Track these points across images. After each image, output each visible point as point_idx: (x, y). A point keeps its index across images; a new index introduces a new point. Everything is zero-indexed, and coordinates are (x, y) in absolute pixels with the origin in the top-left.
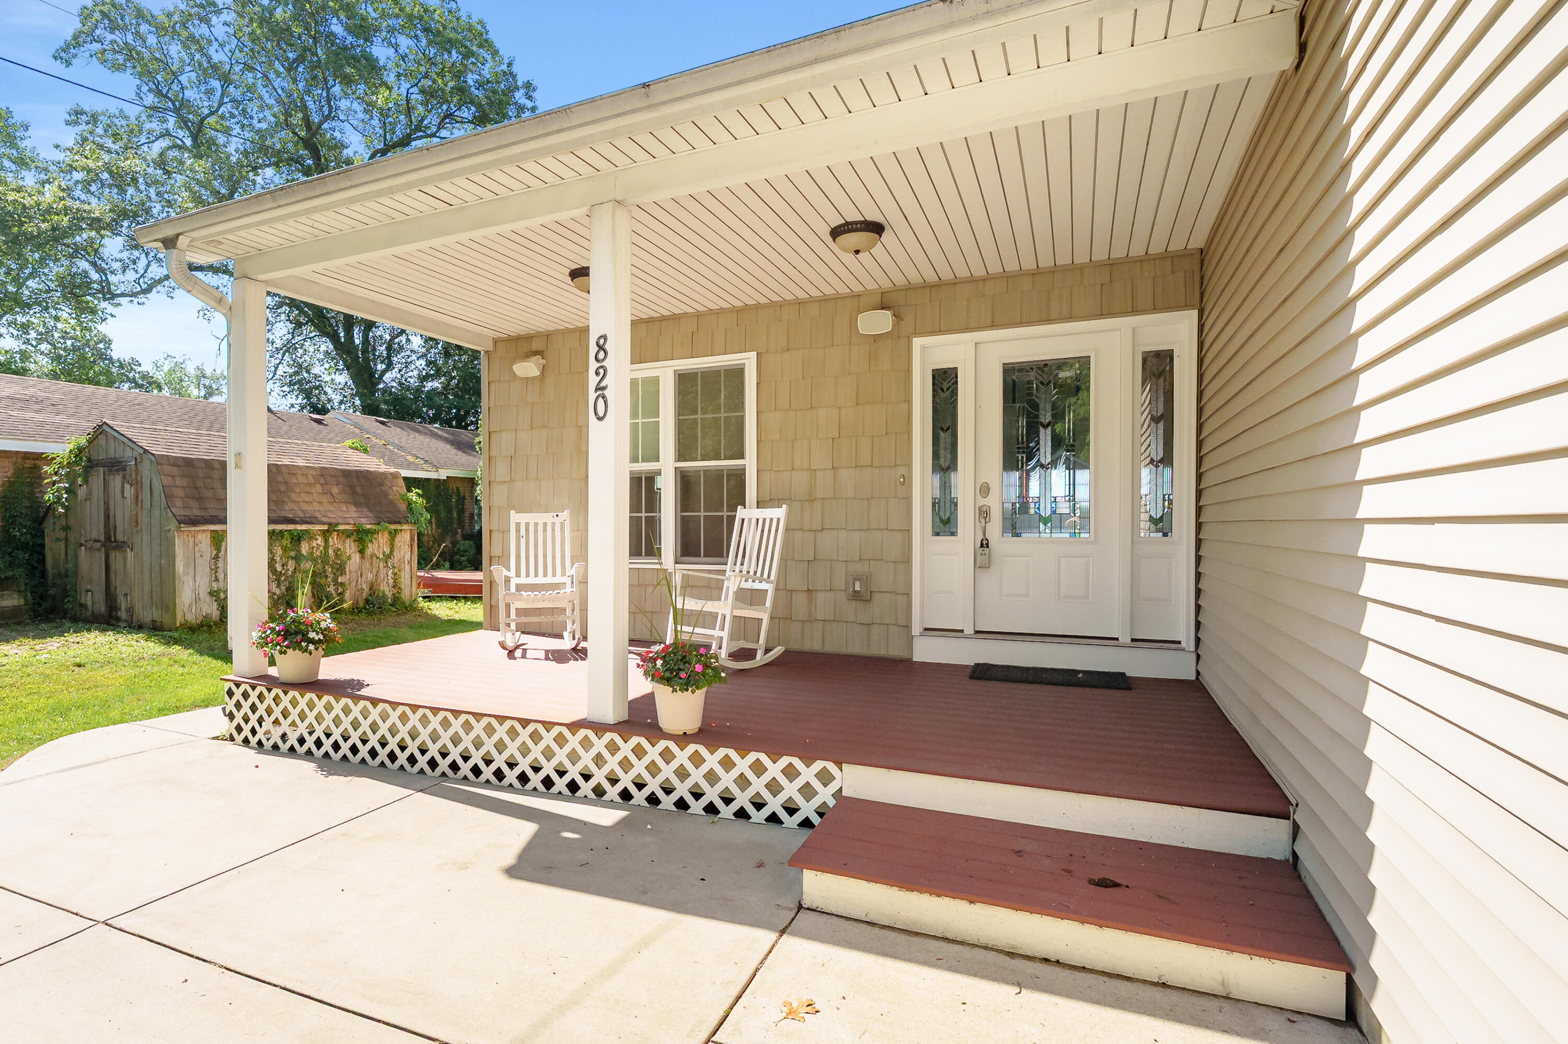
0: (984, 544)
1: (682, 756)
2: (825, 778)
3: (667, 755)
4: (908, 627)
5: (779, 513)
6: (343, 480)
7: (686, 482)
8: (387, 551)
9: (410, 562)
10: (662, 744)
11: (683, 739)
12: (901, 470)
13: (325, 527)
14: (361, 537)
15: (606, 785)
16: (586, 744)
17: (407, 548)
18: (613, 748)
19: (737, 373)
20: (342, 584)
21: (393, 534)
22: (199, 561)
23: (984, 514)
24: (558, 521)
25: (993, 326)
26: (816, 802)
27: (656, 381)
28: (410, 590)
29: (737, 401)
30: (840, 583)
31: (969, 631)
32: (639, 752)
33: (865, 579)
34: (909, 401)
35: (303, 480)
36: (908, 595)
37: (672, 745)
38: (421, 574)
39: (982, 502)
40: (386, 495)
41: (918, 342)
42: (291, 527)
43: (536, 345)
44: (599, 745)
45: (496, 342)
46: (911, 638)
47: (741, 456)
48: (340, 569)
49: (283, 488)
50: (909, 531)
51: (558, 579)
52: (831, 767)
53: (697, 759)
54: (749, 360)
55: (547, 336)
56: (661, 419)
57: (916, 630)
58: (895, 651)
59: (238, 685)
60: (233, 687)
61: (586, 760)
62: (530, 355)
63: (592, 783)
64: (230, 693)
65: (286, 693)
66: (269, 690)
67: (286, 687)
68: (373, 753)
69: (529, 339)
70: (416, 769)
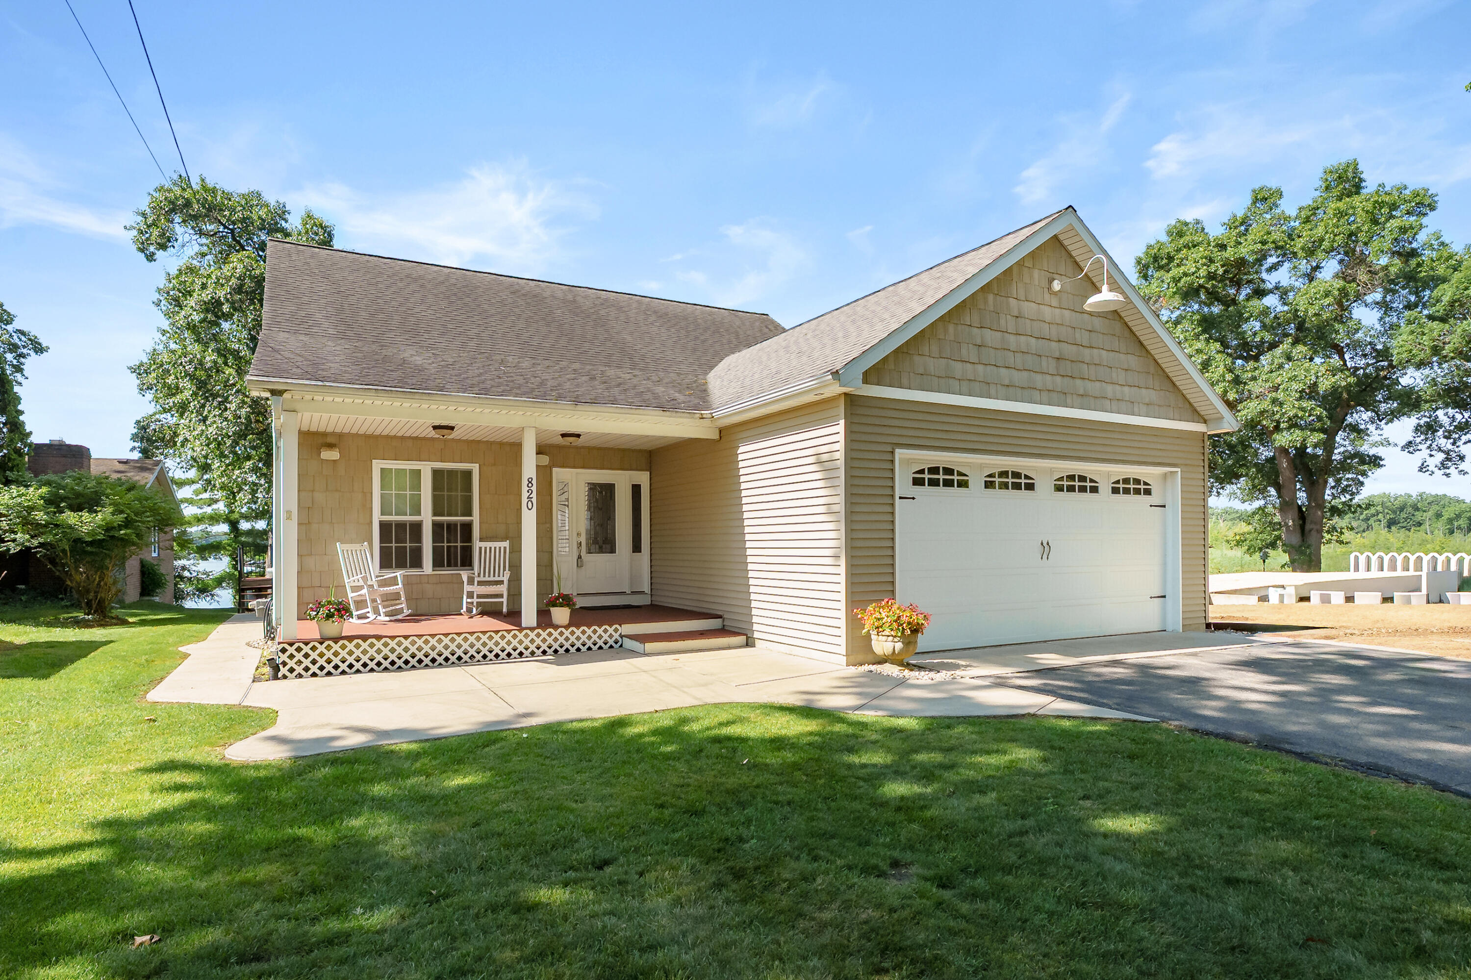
0: (580, 557)
1: (566, 633)
2: (616, 630)
3: (561, 634)
5: (505, 545)
7: (437, 527)
10: (558, 630)
15: (536, 650)
18: (537, 635)
19: (467, 475)
24: (359, 548)
25: (583, 467)
26: (613, 639)
27: (420, 471)
29: (468, 487)
32: (550, 634)
34: (552, 496)
37: (561, 630)
39: (579, 540)
41: (554, 470)
43: (330, 440)
44: (532, 635)
47: (470, 515)
51: (370, 583)
52: (618, 626)
53: (572, 633)
54: (475, 468)
55: (341, 436)
56: (421, 493)
59: (291, 644)
60: (287, 646)
61: (527, 642)
62: (331, 446)
63: (529, 650)
64: (284, 651)
65: (336, 643)
66: (321, 643)
67: (336, 640)
68: (406, 662)
69: (325, 434)
70: (436, 664)
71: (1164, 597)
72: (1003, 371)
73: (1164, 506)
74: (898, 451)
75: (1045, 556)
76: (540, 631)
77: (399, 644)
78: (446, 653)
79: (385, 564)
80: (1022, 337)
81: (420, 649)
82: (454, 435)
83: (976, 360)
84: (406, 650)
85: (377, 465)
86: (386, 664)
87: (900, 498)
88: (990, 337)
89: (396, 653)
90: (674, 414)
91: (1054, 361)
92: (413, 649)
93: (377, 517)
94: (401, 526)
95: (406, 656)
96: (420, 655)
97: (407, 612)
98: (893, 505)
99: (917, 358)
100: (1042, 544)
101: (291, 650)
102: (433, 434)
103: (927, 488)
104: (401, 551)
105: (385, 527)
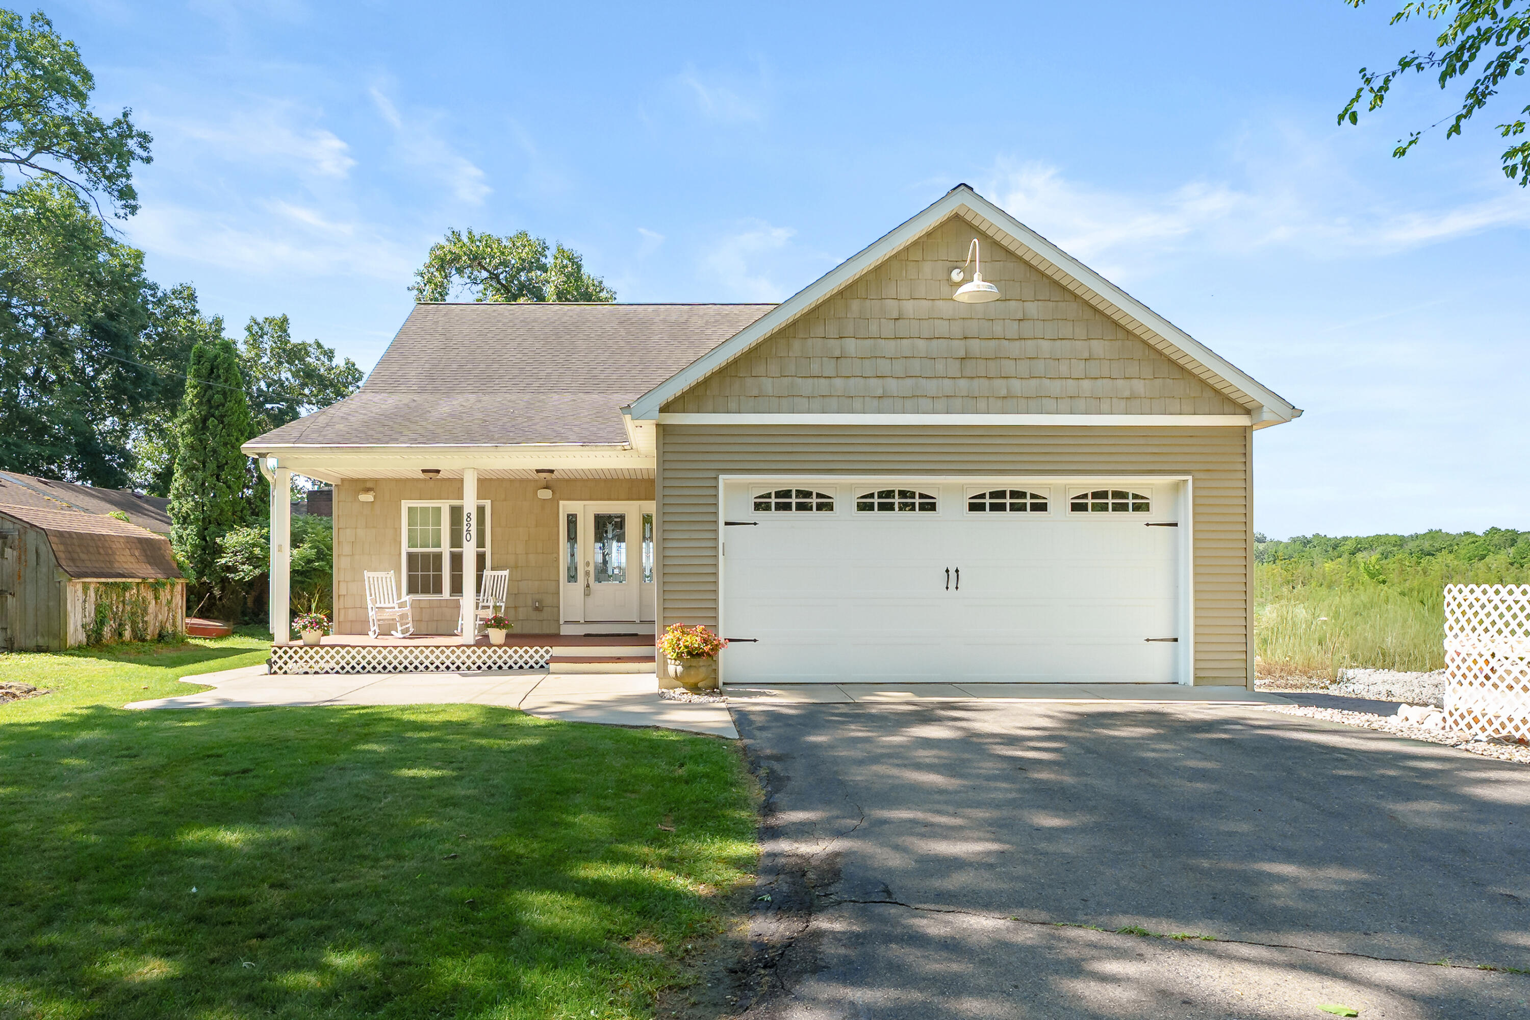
0: (588, 586)
1: (500, 652)
2: (547, 652)
3: (495, 652)
4: (558, 621)
5: (506, 573)
6: (138, 545)
7: (456, 558)
8: (169, 598)
9: (181, 607)
10: (493, 648)
11: (500, 646)
12: (555, 555)
13: (140, 580)
14: (156, 587)
15: (472, 665)
16: (464, 652)
17: (179, 597)
18: (474, 652)
20: (146, 622)
21: (173, 585)
22: (77, 602)
23: (587, 573)
24: (388, 576)
25: (591, 499)
26: (544, 660)
27: (439, 509)
28: (181, 628)
30: (530, 602)
31: (582, 621)
32: (484, 652)
33: (540, 602)
34: (558, 527)
35: (118, 545)
36: (559, 607)
37: (496, 648)
38: (188, 620)
39: (587, 569)
40: (164, 557)
41: (561, 502)
42: (124, 580)
43: (369, 485)
44: (469, 652)
45: (343, 480)
46: (559, 625)
47: (484, 547)
48: (145, 611)
49: (110, 552)
50: (558, 581)
51: (391, 605)
52: (549, 648)
53: (505, 652)
54: (487, 503)
55: (376, 481)
56: (442, 527)
57: (562, 622)
58: (553, 631)
59: (280, 648)
60: (277, 649)
61: (464, 657)
62: (367, 490)
63: (466, 665)
64: (275, 652)
65: (312, 649)
66: (301, 648)
67: (312, 647)
68: (364, 668)
69: (364, 481)
70: (387, 671)
71: (1176, 640)
72: (873, 382)
73: (1176, 525)
74: (721, 477)
75: (952, 585)
76: (475, 648)
77: (359, 653)
78: (395, 663)
79: (412, 590)
80: (904, 341)
81: (374, 658)
82: (440, 476)
83: (834, 374)
84: (364, 658)
85: (405, 505)
86: (348, 668)
87: (727, 524)
88: (851, 346)
89: (356, 660)
90: (594, 448)
91: (958, 362)
92: (369, 658)
93: (405, 549)
94: (425, 556)
95: (364, 663)
96: (374, 663)
97: (412, 630)
98: (716, 531)
99: (749, 381)
100: (947, 571)
101: (280, 652)
102: (422, 476)
103: (773, 514)
104: (426, 578)
105: (411, 557)
